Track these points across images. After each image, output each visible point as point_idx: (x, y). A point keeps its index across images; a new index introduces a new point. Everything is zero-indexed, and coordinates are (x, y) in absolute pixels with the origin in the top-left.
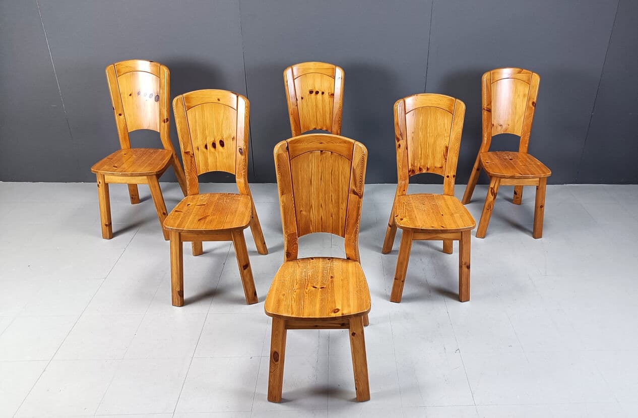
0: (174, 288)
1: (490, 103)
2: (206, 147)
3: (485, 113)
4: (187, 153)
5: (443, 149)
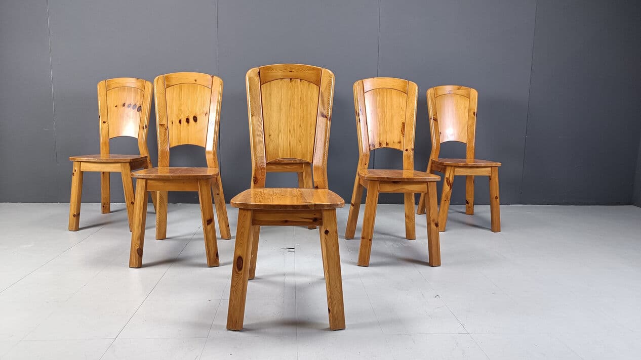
0: (134, 246)
1: (435, 114)
2: (180, 122)
3: (432, 122)
4: (161, 125)
5: (400, 125)
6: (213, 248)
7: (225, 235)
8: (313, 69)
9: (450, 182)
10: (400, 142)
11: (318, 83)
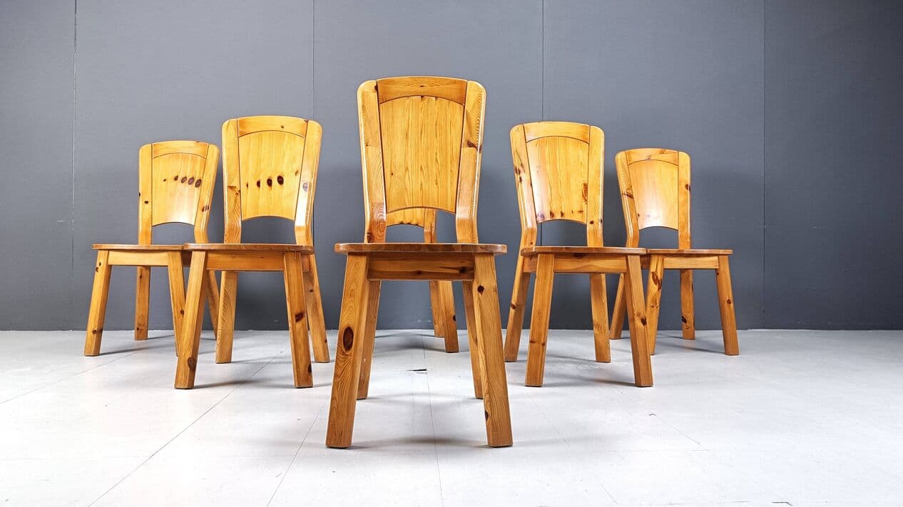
0: (183, 354)
1: (630, 188)
2: (258, 184)
3: (625, 200)
4: (231, 188)
5: (582, 187)
6: (303, 358)
7: (321, 357)
8: (455, 82)
9: (657, 278)
10: (581, 212)
11: (462, 101)
